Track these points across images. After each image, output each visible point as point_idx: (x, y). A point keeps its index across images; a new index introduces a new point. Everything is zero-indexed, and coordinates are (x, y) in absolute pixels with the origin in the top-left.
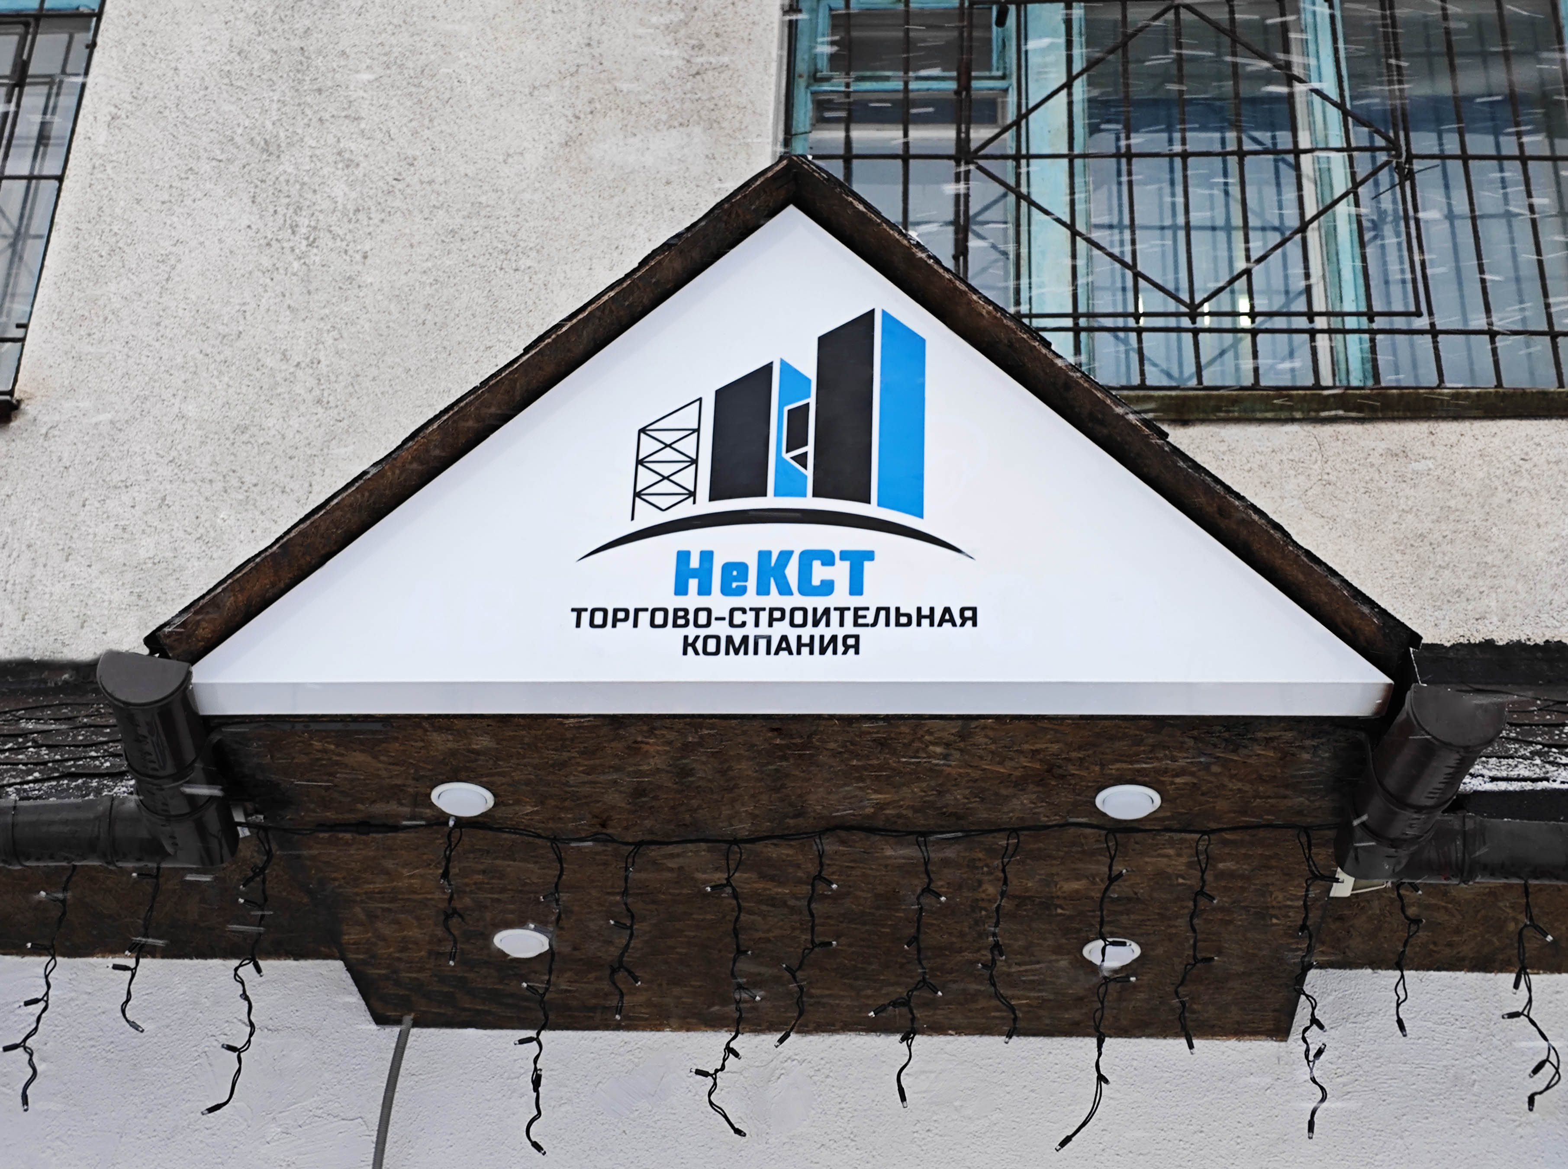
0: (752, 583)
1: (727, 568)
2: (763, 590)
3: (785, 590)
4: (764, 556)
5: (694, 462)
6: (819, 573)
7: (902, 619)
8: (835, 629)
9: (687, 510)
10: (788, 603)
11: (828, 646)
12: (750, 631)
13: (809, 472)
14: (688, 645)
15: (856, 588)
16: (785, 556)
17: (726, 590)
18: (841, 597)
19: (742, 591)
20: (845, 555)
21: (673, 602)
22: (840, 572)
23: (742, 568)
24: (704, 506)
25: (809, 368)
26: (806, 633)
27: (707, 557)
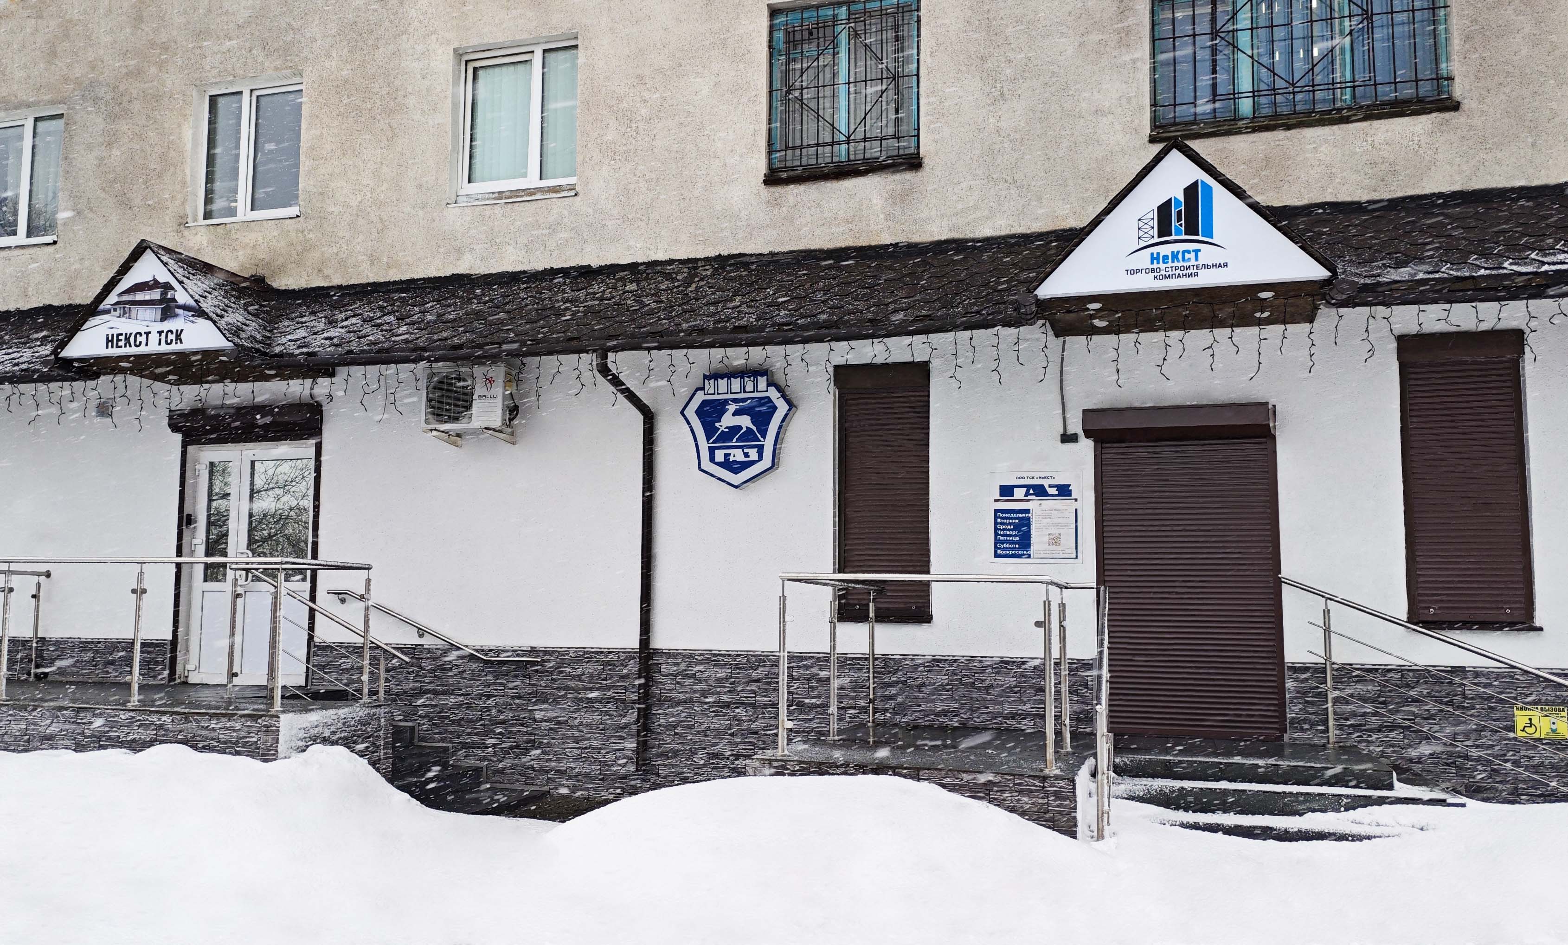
0: (1170, 260)
1: (1164, 256)
2: (1173, 262)
3: (1178, 261)
4: (1173, 252)
5: (1153, 228)
6: (1187, 256)
7: (1208, 267)
8: (1191, 271)
9: (1152, 241)
10: (1179, 265)
11: (1190, 275)
12: (1171, 273)
13: (1183, 228)
14: (1155, 277)
15: (1197, 259)
16: (1178, 252)
17: (1164, 262)
18: (1193, 262)
19: (1167, 262)
20: (1194, 251)
21: (1151, 267)
22: (1193, 255)
23: (1167, 256)
24: (1157, 240)
25: (1181, 198)
26: (1184, 272)
27: (1158, 254)
